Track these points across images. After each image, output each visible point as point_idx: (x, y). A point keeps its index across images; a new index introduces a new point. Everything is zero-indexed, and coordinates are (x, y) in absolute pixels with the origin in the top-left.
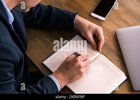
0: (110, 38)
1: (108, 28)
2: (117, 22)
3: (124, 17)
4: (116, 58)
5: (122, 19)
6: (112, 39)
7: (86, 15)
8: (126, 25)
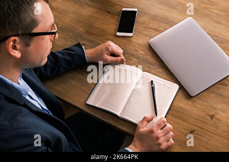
0: (145, 52)
1: (139, 43)
2: (146, 33)
3: (151, 25)
4: (160, 70)
5: (150, 28)
6: (148, 52)
7: (111, 37)
8: (157, 33)
